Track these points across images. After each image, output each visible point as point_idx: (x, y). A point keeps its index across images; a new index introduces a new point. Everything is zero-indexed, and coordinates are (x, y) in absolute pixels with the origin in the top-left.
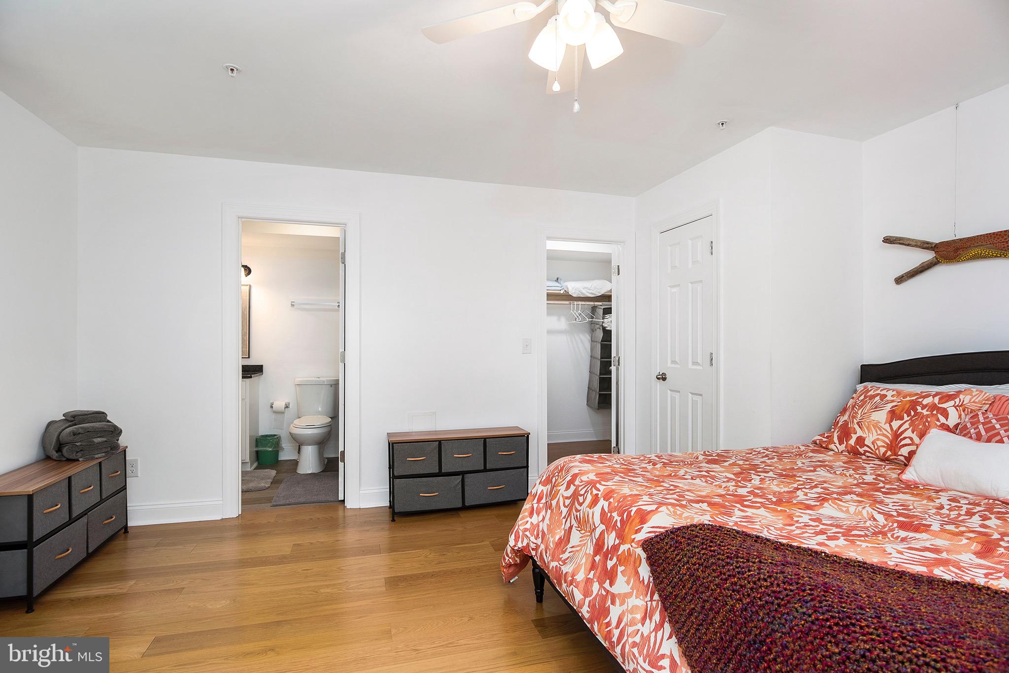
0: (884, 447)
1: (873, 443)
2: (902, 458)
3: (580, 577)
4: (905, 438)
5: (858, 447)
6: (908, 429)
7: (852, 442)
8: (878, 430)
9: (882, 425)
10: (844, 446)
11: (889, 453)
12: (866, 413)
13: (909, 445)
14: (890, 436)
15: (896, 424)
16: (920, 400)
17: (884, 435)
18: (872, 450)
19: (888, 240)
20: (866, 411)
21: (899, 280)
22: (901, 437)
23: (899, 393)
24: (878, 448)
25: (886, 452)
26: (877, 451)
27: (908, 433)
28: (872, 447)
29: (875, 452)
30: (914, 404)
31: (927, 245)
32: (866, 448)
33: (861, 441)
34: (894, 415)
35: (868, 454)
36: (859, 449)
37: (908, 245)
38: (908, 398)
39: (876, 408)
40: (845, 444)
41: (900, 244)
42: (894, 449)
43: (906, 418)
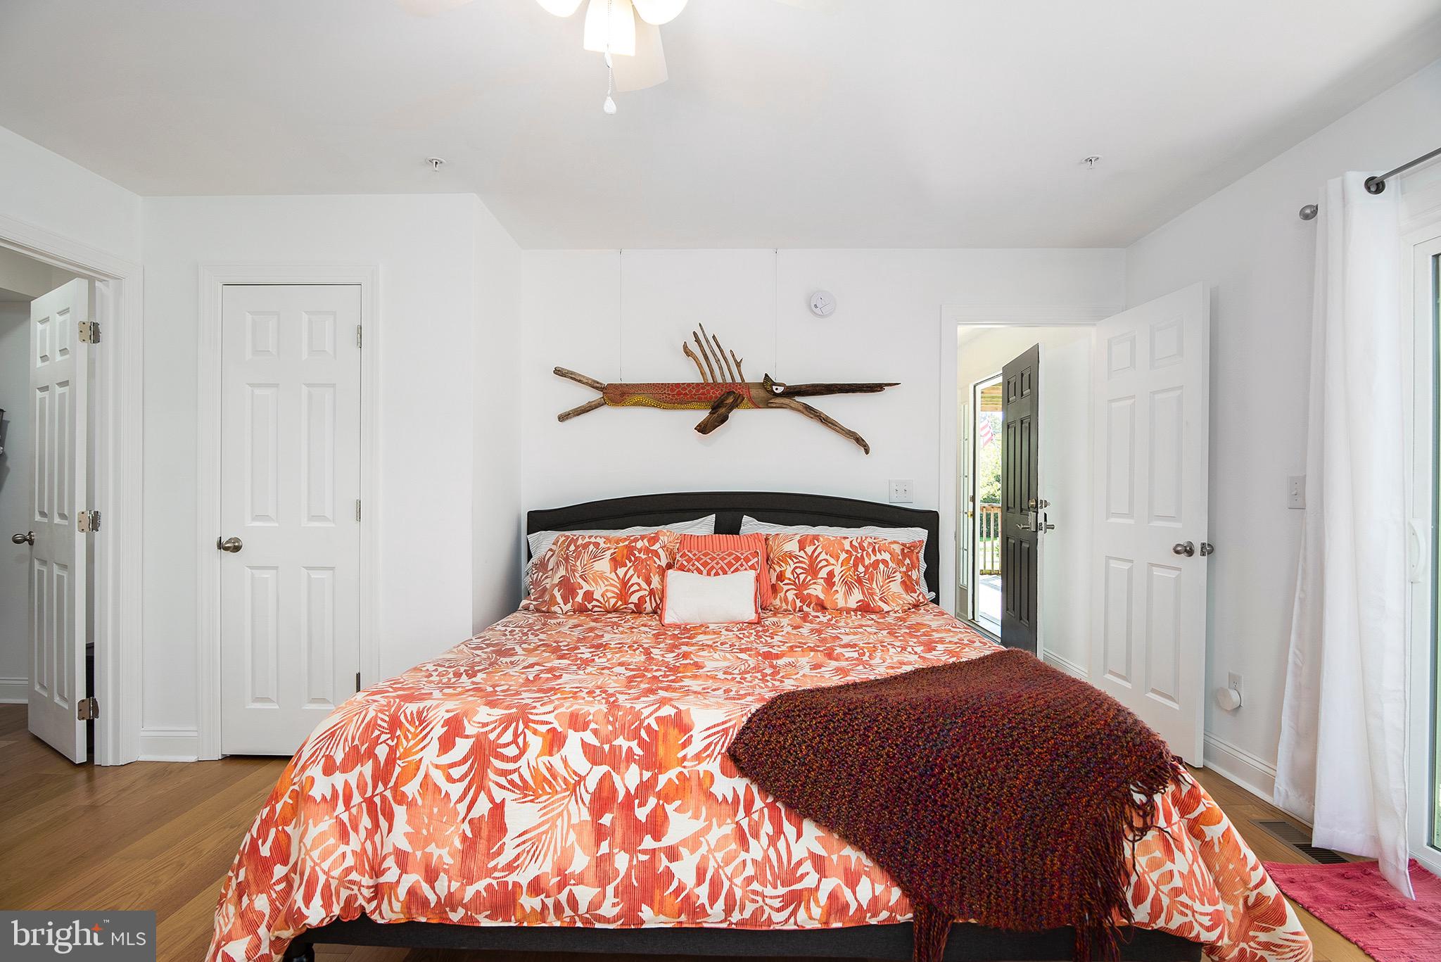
0: (613, 597)
1: (602, 596)
2: (632, 606)
3: (580, 862)
4: (633, 585)
5: (586, 603)
6: (633, 575)
7: (579, 599)
8: (605, 581)
9: (608, 574)
10: (570, 605)
11: (620, 603)
12: (586, 565)
13: (638, 591)
14: (618, 585)
15: (621, 571)
16: (634, 544)
17: (612, 585)
18: (601, 603)
19: (559, 372)
20: (585, 563)
21: (562, 418)
22: (629, 584)
23: (608, 540)
24: (608, 601)
25: (617, 602)
26: (607, 604)
27: (635, 579)
28: (602, 600)
29: (605, 605)
30: (630, 549)
31: (598, 385)
32: (595, 603)
33: (589, 596)
34: (616, 563)
35: (596, 609)
36: (587, 605)
37: (580, 381)
38: (621, 544)
39: (595, 557)
40: (571, 604)
41: (572, 378)
42: (625, 599)
43: (629, 565)
